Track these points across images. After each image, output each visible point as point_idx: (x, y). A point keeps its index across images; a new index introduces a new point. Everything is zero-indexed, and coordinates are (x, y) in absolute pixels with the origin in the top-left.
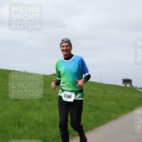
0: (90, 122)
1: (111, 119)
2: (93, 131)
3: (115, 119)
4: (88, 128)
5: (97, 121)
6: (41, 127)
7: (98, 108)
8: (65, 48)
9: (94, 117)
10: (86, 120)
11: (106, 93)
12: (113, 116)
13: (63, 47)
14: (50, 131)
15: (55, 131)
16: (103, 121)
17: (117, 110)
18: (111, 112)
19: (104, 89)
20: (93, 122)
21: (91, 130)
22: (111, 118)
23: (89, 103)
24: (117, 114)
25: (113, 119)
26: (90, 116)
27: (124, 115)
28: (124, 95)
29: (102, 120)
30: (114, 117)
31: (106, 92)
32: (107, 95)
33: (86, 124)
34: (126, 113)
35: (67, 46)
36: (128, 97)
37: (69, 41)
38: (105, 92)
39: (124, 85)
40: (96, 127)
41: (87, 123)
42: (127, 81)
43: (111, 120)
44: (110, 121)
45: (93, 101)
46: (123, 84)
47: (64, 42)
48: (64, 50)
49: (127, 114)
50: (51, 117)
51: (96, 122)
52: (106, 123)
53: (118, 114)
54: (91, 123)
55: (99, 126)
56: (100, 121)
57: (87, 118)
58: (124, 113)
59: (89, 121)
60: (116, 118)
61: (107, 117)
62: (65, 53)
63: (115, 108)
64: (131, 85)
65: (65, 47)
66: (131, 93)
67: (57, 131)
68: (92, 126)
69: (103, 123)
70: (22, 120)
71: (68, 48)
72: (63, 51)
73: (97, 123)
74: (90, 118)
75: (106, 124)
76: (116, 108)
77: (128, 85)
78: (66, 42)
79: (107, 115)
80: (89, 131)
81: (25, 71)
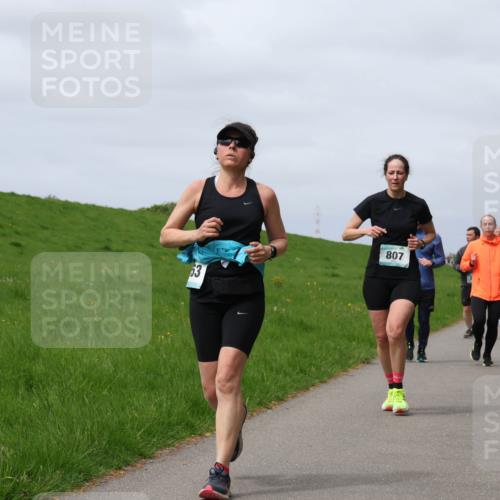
0: (278, 372)
1: (351, 362)
2: (285, 404)
3: (363, 362)
4: (268, 395)
5: (302, 371)
6: (105, 392)
7: (304, 327)
9: (290, 355)
10: (262, 366)
11: (334, 275)
12: (357, 355)
14: (136, 403)
15: (155, 404)
16: (323, 369)
17: (371, 333)
18: (351, 338)
19: (327, 259)
20: (286, 374)
21: (281, 400)
22: (350, 358)
23: (276, 309)
25: (356, 362)
26: (277, 353)
29: (318, 368)
30: (361, 356)
31: (336, 272)
32: (336, 281)
33: (263, 380)
38: (330, 271)
40: (298, 389)
41: (266, 379)
43: (349, 367)
44: (345, 371)
45: (288, 300)
50: (140, 357)
51: (297, 373)
52: (331, 376)
54: (280, 376)
55: (308, 389)
56: (313, 369)
57: (265, 361)
59: (272, 369)
60: (367, 361)
61: (337, 357)
63: (365, 324)
67: (161, 406)
68: (283, 388)
69: (324, 377)
70: (39, 368)
73: (301, 375)
74: (276, 360)
75: (333, 381)
79: (335, 349)
80: (275, 405)
81: (49, 198)
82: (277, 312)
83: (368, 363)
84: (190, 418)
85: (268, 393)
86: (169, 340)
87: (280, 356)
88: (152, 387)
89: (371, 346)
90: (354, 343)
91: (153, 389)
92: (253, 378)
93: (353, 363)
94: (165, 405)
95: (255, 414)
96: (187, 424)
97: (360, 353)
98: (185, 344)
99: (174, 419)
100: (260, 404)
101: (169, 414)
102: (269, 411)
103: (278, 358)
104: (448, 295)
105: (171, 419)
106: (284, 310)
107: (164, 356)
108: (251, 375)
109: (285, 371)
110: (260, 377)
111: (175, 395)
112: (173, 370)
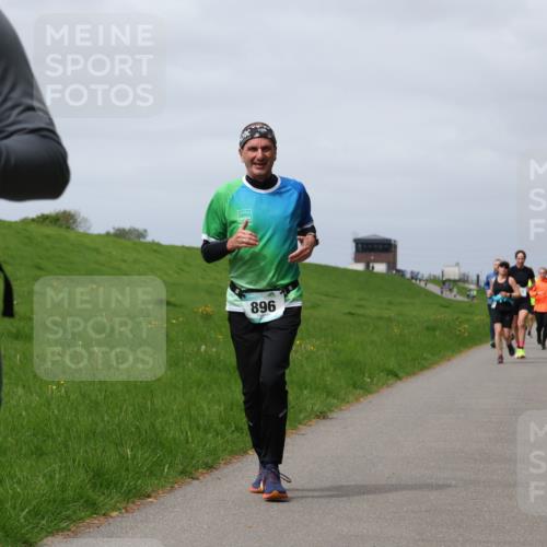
0: (206, 431)
1: (302, 416)
2: (216, 473)
3: (318, 417)
4: (194, 462)
8: (259, 154)
9: (222, 408)
10: (185, 423)
12: (309, 407)
13: (254, 149)
14: (19, 475)
15: (44, 476)
17: (328, 379)
18: (302, 386)
20: (217, 434)
21: (210, 467)
22: (300, 412)
23: (203, 347)
24: (329, 394)
25: (308, 418)
26: (205, 406)
27: (357, 400)
28: (361, 311)
30: (316, 408)
33: (187, 442)
34: (368, 391)
35: (264, 149)
36: (380, 318)
37: (270, 131)
39: (360, 267)
40: (233, 453)
41: (190, 440)
42: (375, 248)
43: (300, 423)
46: (357, 260)
47: (257, 135)
48: (256, 161)
49: (370, 397)
50: (24, 413)
51: (233, 432)
53: (334, 397)
54: (210, 435)
57: (190, 417)
58: (358, 391)
59: (198, 428)
60: (322, 416)
62: (256, 171)
63: (320, 367)
64: (392, 265)
65: (260, 151)
66: (390, 303)
67: (52, 478)
68: (213, 452)
71: (267, 154)
72: (251, 162)
73: (236, 435)
74: (204, 415)
76: (324, 370)
77: (380, 268)
78: (263, 136)
80: (202, 474)
82: (205, 351)
83: (324, 418)
84: (90, 493)
85: (192, 458)
86: (63, 390)
87: (209, 409)
88: (39, 453)
89: (328, 396)
90: (305, 392)
91: (41, 455)
92: (174, 439)
93: (305, 418)
94: (57, 476)
95: (176, 486)
96: (86, 501)
97: (314, 404)
98: (84, 396)
99: (70, 493)
100: (183, 472)
101: (63, 488)
102: (196, 482)
103: (207, 412)
104: (428, 328)
105: (66, 495)
106: (214, 350)
107: (56, 412)
108: (171, 436)
109: (216, 430)
110: (182, 438)
111: (70, 463)
112: (68, 430)
